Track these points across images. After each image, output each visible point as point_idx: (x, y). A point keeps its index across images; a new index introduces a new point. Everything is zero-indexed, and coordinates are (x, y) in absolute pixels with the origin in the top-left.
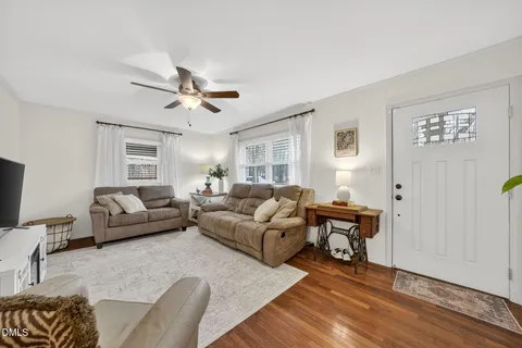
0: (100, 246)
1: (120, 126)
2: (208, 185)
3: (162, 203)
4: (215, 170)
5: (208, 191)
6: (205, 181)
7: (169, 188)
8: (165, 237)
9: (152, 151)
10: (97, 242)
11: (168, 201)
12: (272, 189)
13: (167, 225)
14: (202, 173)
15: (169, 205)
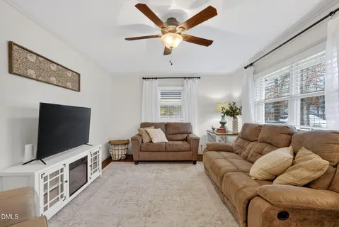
0: (137, 163)
1: (156, 78)
2: (223, 124)
3: (180, 137)
4: (227, 108)
5: (223, 130)
6: (220, 119)
7: (188, 125)
8: (177, 166)
9: (178, 95)
10: (135, 159)
11: (185, 136)
12: (291, 134)
13: (180, 156)
14: (216, 112)
15: (186, 140)
